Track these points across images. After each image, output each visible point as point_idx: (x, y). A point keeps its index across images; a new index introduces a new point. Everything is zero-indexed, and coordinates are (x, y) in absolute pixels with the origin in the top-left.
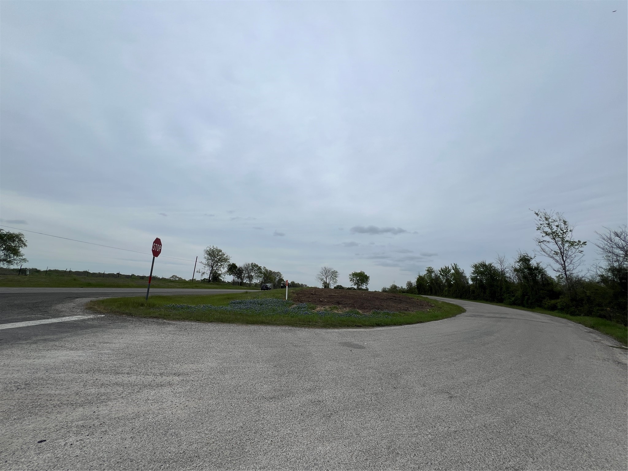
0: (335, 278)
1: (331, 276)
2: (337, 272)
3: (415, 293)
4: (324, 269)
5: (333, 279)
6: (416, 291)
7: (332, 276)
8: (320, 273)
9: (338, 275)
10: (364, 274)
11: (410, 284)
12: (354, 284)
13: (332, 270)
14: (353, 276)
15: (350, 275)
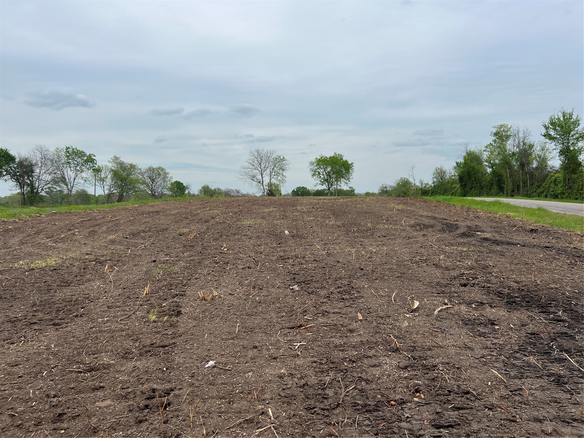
0: (281, 172)
1: (273, 169)
2: (283, 159)
3: (453, 191)
4: (256, 154)
5: (278, 174)
6: (455, 187)
7: (275, 169)
8: (247, 164)
9: (287, 166)
10: (342, 159)
11: (440, 174)
12: (320, 181)
13: (274, 156)
14: (318, 165)
15: (312, 163)
